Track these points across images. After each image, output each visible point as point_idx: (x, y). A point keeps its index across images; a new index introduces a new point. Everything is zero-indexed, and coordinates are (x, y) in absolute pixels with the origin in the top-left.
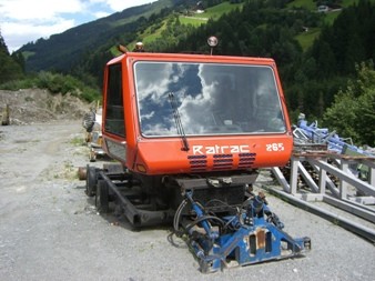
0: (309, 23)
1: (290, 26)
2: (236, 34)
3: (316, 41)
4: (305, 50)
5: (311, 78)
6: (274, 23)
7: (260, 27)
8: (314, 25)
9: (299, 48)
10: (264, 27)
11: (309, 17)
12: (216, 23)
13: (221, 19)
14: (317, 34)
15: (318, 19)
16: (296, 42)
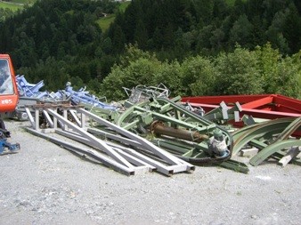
0: (108, 10)
1: (92, 12)
2: (48, 18)
3: (111, 25)
4: (103, 31)
5: (107, 54)
6: (79, 9)
7: (68, 12)
8: (111, 12)
9: (99, 30)
10: (71, 12)
11: (107, 5)
12: (31, 8)
13: (35, 5)
14: (113, 19)
15: (114, 7)
16: (97, 26)
